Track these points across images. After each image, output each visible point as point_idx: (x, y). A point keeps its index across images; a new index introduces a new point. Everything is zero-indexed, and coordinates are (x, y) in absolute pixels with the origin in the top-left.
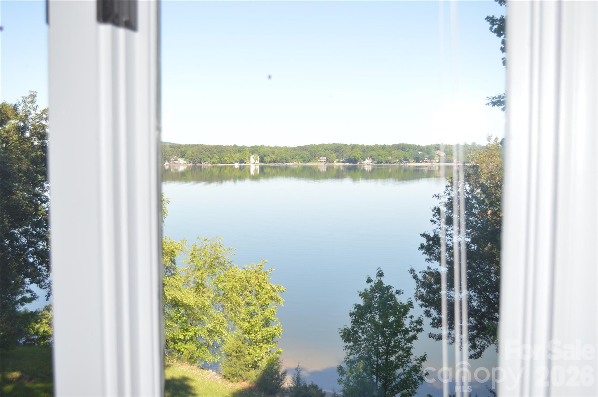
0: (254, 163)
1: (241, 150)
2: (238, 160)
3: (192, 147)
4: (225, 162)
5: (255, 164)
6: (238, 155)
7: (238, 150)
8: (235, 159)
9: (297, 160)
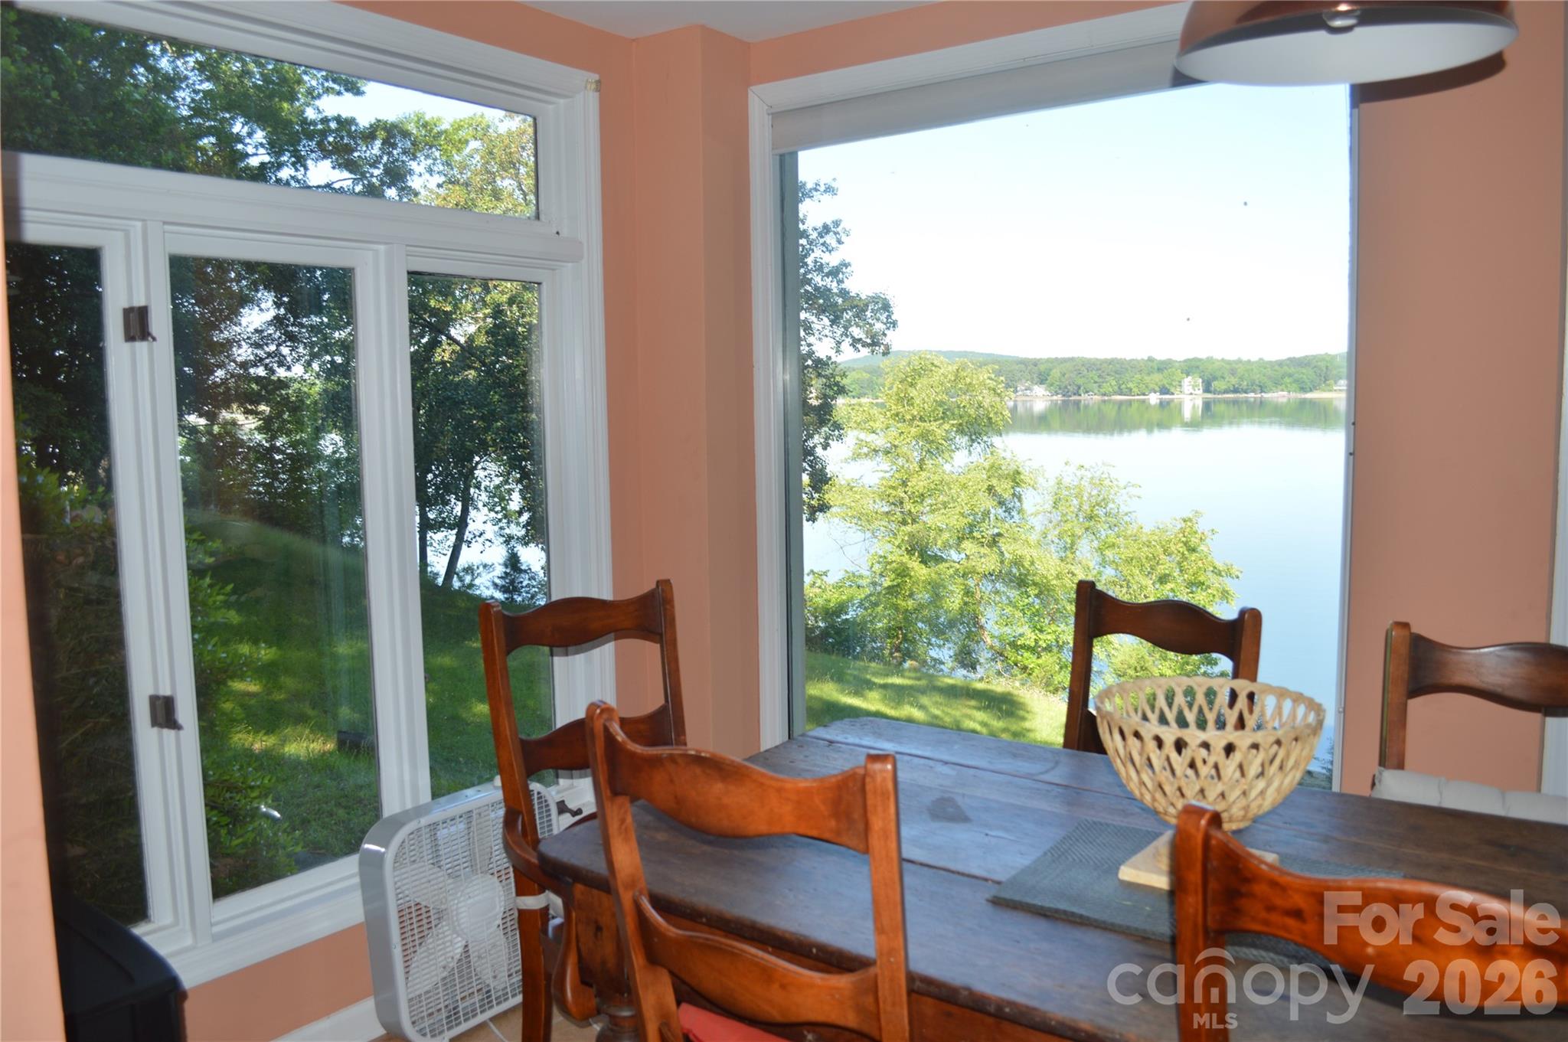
0: (1191, 394)
1: (1163, 367)
2: (1157, 389)
3: (1062, 363)
4: (1130, 392)
5: (1194, 396)
6: (1157, 377)
7: (1156, 368)
8: (1151, 386)
9: (1287, 387)
